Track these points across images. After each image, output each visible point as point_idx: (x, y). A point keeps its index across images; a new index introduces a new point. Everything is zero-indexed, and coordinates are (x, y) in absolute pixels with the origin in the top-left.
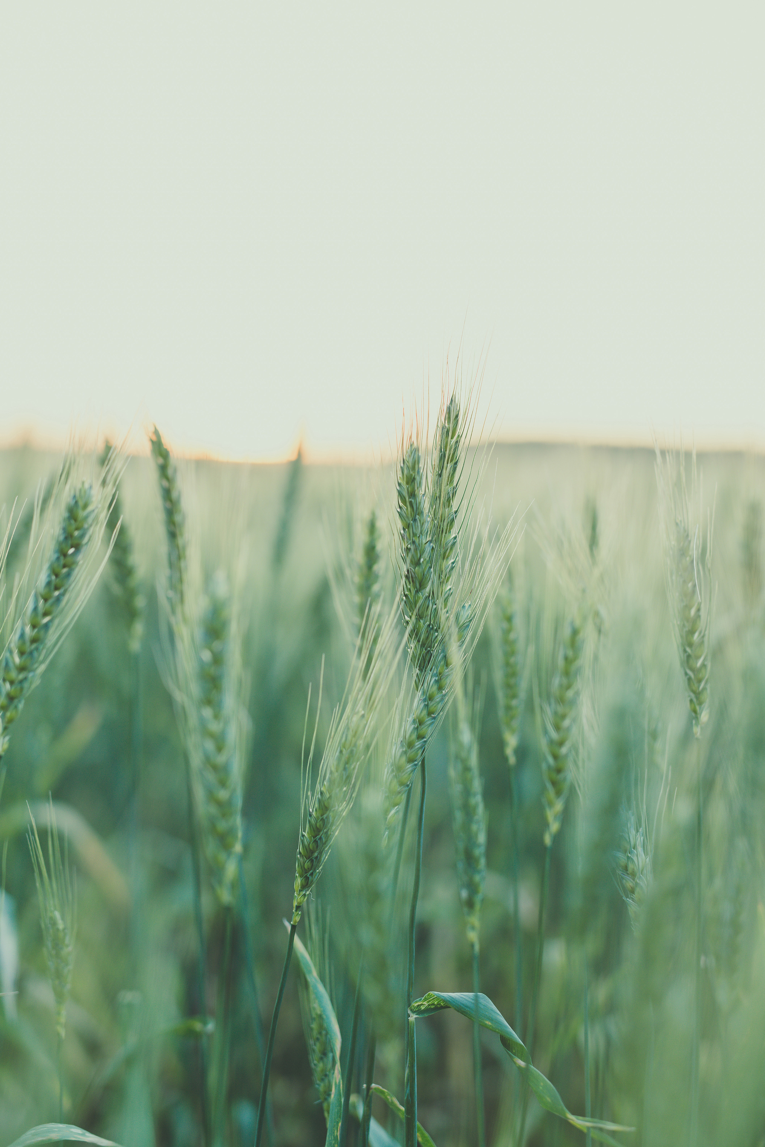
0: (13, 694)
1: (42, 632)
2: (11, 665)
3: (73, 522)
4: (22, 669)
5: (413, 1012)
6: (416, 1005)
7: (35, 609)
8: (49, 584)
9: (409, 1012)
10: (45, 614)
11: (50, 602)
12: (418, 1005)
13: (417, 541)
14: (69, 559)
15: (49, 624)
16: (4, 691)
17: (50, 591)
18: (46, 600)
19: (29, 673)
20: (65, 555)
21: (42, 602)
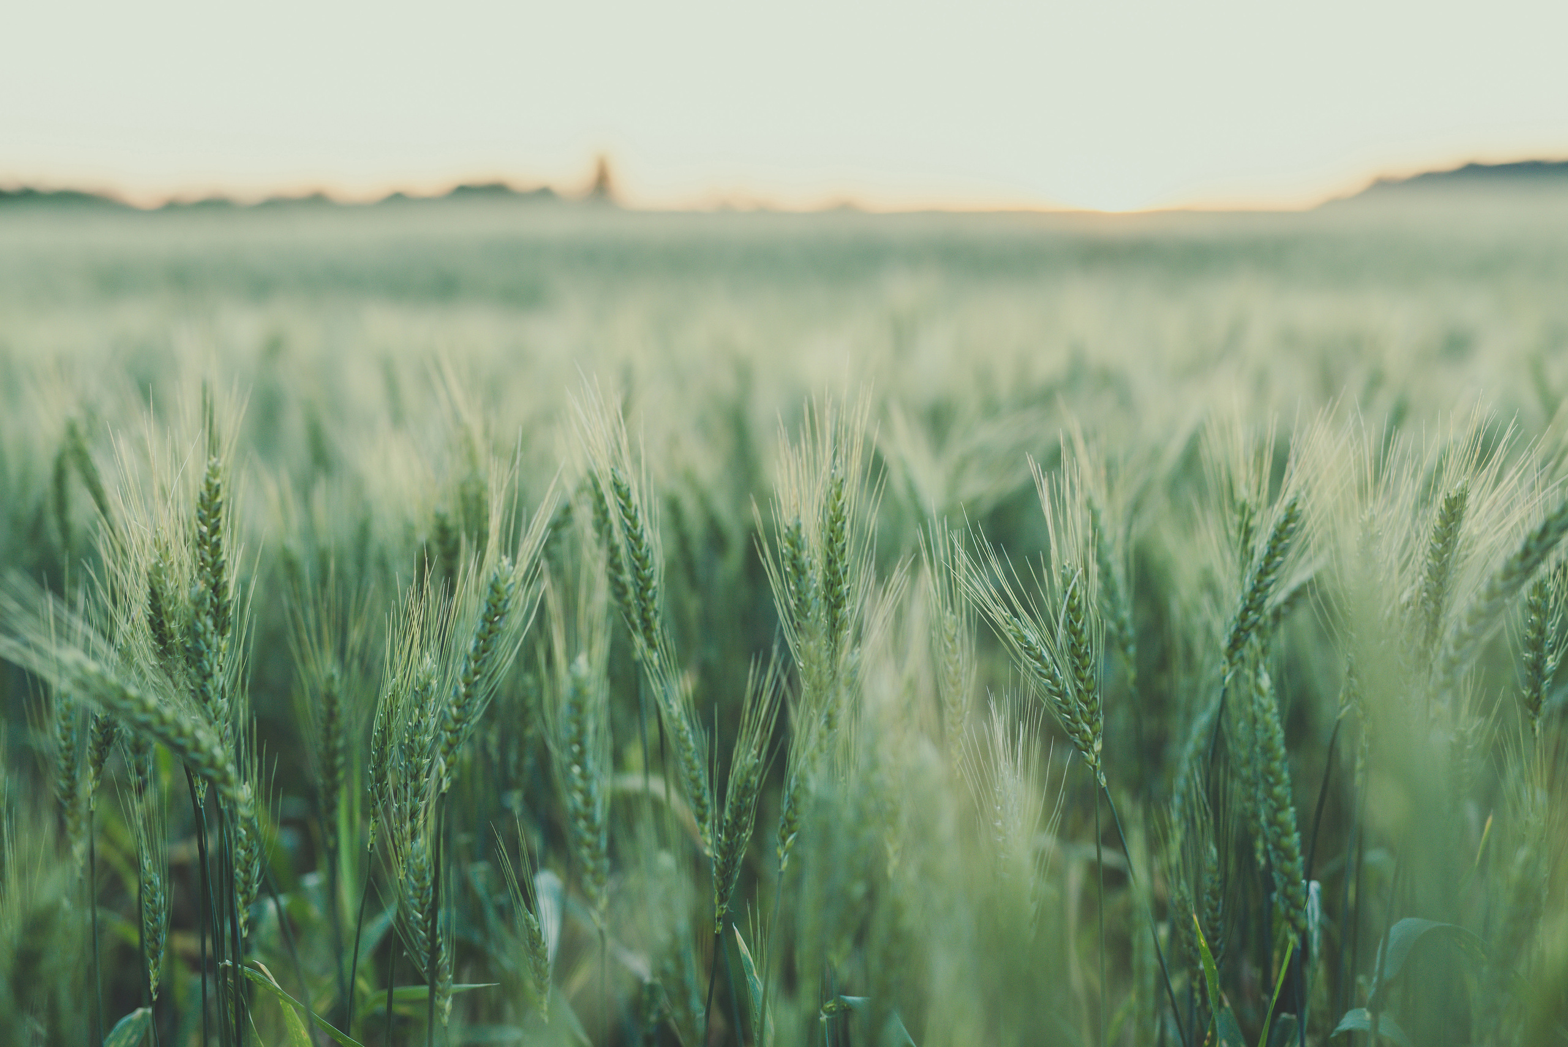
0: (451, 742)
1: (473, 690)
2: (449, 717)
3: (495, 594)
4: (457, 721)
5: (825, 1012)
6: (828, 1006)
7: (466, 670)
8: (476, 649)
9: (822, 1012)
10: (476, 674)
11: (480, 662)
12: (830, 1007)
14: (494, 627)
15: (479, 682)
16: (443, 739)
17: (478, 654)
18: (476, 662)
19: (463, 724)
20: (492, 622)
21: (473, 664)
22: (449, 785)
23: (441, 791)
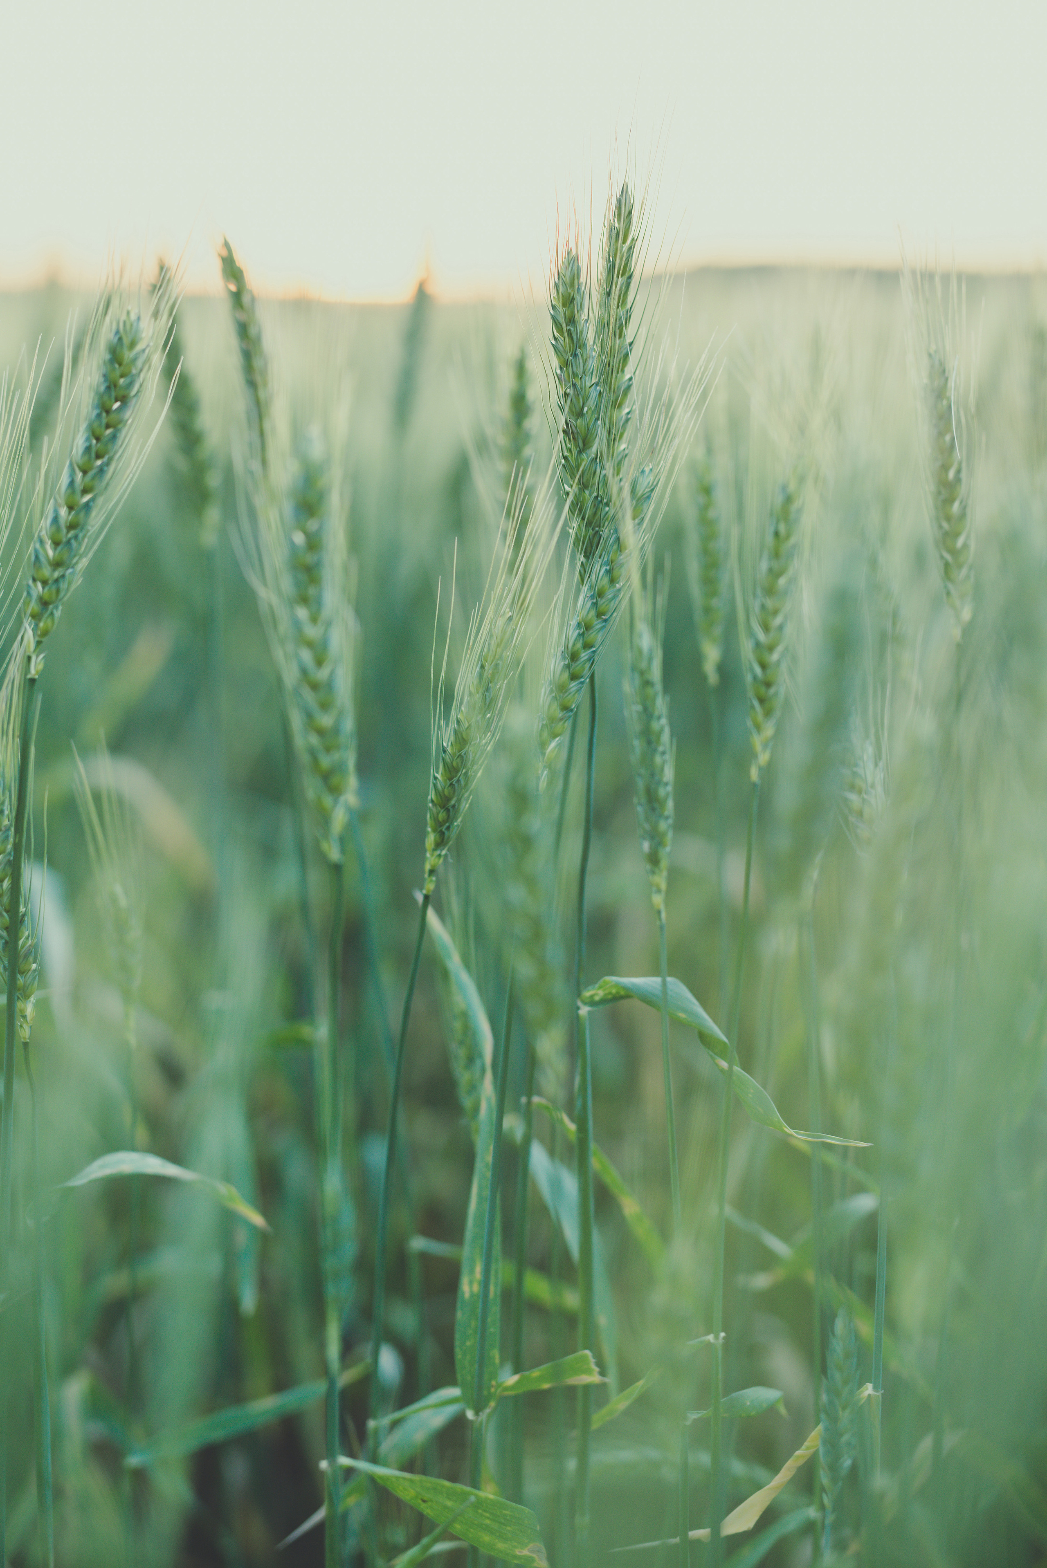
0: (46, 597)
1: (82, 515)
2: (42, 559)
3: (116, 366)
4: (57, 564)
5: (585, 1003)
6: (588, 994)
7: (72, 484)
8: (88, 449)
9: (579, 1003)
10: (85, 491)
11: (91, 474)
12: (591, 995)
13: (578, 383)
14: (113, 416)
15: (91, 504)
16: (35, 595)
17: (90, 459)
18: (85, 472)
19: (67, 569)
20: (108, 412)
21: (79, 475)
22: (41, 667)
23: (29, 676)
